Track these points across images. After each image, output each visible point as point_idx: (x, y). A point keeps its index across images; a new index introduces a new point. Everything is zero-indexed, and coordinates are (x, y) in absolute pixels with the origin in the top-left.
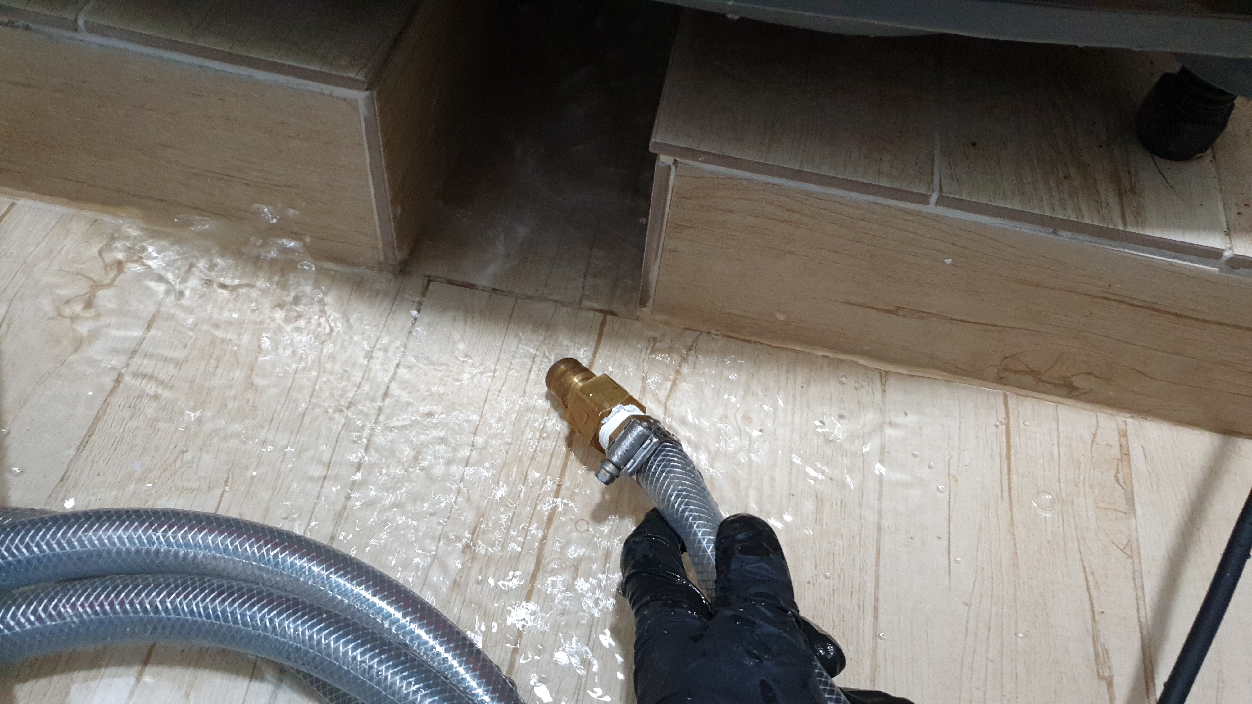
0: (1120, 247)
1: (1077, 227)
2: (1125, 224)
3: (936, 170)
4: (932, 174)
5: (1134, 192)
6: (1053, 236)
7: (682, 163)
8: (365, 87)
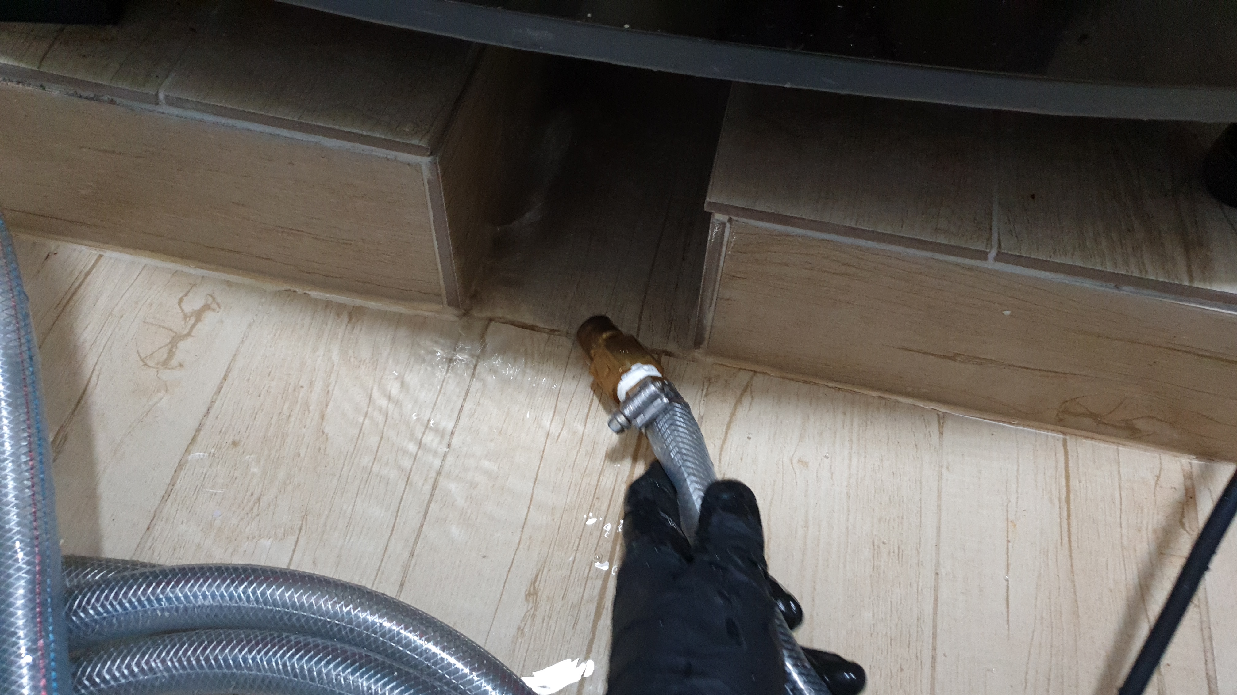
0: (1186, 301)
1: (1141, 283)
2: (1191, 278)
3: (995, 224)
4: (991, 229)
5: (1201, 245)
6: (1115, 291)
7: (737, 221)
8: (429, 153)
